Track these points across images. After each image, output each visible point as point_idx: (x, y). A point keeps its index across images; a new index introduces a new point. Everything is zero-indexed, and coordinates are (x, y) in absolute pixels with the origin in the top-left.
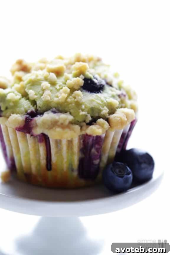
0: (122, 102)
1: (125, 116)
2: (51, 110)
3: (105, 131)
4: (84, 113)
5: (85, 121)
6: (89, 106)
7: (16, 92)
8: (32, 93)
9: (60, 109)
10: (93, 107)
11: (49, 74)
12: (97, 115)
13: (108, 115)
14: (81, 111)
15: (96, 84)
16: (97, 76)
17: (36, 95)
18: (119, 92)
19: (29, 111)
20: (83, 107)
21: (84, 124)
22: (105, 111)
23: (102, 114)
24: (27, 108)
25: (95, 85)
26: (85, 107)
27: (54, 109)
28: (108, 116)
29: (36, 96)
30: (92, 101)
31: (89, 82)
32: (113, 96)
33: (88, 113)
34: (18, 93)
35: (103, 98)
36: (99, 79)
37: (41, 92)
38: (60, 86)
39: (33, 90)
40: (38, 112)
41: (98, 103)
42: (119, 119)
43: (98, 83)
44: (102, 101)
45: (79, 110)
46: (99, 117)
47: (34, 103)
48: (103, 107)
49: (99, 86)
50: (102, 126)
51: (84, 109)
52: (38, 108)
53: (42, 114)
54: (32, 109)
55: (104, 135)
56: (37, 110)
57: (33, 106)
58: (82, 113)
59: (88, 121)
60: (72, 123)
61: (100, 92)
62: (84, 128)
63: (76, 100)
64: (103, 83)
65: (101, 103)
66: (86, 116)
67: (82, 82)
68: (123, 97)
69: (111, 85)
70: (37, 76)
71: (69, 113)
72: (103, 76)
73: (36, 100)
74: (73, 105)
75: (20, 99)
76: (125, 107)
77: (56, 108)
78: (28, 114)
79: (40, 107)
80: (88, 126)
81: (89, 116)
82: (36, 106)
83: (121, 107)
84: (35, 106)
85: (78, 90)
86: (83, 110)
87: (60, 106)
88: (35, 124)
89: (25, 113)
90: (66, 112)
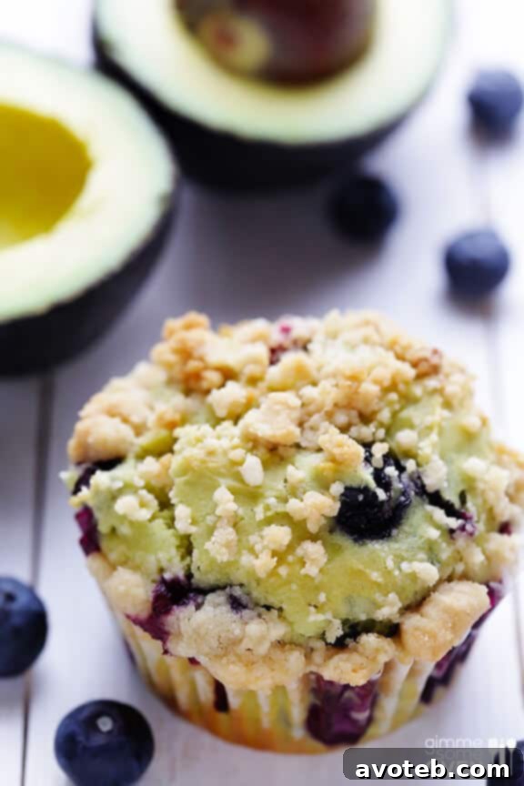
1: (449, 624)
2: (228, 590)
3: (382, 665)
4: (321, 617)
5: (322, 636)
8: (181, 518)
9: (255, 593)
11: (245, 459)
12: (363, 617)
13: (398, 616)
14: (312, 610)
15: (380, 505)
17: (193, 523)
19: (167, 576)
20: (322, 597)
21: (320, 645)
23: (377, 619)
24: (164, 564)
25: (376, 511)
26: (328, 598)
27: (237, 592)
28: (397, 619)
29: (193, 529)
30: (354, 574)
31: (362, 496)
32: (429, 545)
33: (335, 616)
34: (150, 497)
37: (211, 519)
38: (267, 509)
40: (193, 581)
41: (373, 583)
43: (390, 500)
44: (386, 574)
45: (309, 606)
46: (368, 629)
47: (187, 546)
48: (386, 595)
49: (388, 514)
50: (372, 657)
51: (324, 604)
52: (194, 570)
53: (204, 592)
54: (176, 570)
56: (189, 576)
57: (183, 558)
58: (315, 618)
59: (331, 638)
61: (390, 536)
63: (303, 572)
66: (330, 622)
71: (275, 614)
73: (192, 539)
74: (296, 587)
75: (152, 519)
76: (462, 577)
77: (243, 586)
78: (163, 581)
79: (198, 568)
81: (337, 623)
82: (190, 562)
84: (188, 559)
85: (314, 538)
86: (319, 609)
87: (254, 584)
88: (176, 626)
89: (157, 577)
90: (268, 608)
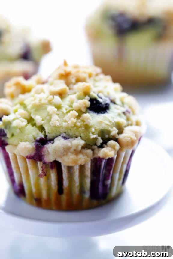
0: (128, 119)
1: (134, 135)
2: (61, 135)
3: (116, 152)
4: (95, 136)
5: (95, 144)
6: (99, 128)
7: (21, 118)
8: (38, 119)
9: (71, 134)
10: (103, 129)
11: (54, 97)
12: (107, 136)
13: (117, 135)
14: (91, 134)
15: (101, 103)
16: (100, 95)
17: (43, 120)
18: (124, 110)
19: (38, 138)
20: (93, 130)
21: (96, 147)
22: (114, 131)
23: (112, 136)
24: (36, 135)
25: (100, 105)
26: (95, 130)
27: (64, 135)
28: (117, 137)
29: (43, 122)
30: (101, 122)
31: (95, 102)
32: (119, 115)
33: (99, 136)
34: (24, 120)
35: (110, 119)
36: (103, 97)
37: (48, 118)
38: (66, 109)
39: (39, 115)
40: (47, 138)
41: (107, 125)
42: (129, 139)
43: (103, 102)
44: (110, 122)
45: (90, 133)
46: (110, 139)
47: (42, 128)
48: (112, 128)
49: (104, 106)
50: (113, 147)
51: (94, 132)
52: (47, 134)
53: (52, 140)
54: (41, 135)
55: (115, 157)
56: (46, 136)
57: (42, 132)
58: (93, 136)
59: (99, 144)
60: (84, 147)
61: (107, 112)
62: (96, 151)
63: (85, 123)
64: (108, 101)
65: (109, 124)
67: (88, 103)
68: (128, 114)
69: (115, 103)
70: (40, 100)
71: (79, 138)
72: (106, 94)
73: (43, 126)
74: (83, 128)
75: (26, 125)
76: (131, 125)
77: (65, 133)
78: (37, 141)
79: (49, 133)
80: (100, 149)
81: (100, 138)
82: (45, 132)
83: (128, 125)
85: (85, 113)
86: (93, 134)
87: (69, 131)
88: (47, 151)
89: (34, 141)
90: (77, 137)
